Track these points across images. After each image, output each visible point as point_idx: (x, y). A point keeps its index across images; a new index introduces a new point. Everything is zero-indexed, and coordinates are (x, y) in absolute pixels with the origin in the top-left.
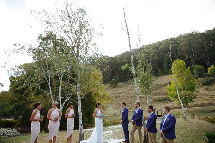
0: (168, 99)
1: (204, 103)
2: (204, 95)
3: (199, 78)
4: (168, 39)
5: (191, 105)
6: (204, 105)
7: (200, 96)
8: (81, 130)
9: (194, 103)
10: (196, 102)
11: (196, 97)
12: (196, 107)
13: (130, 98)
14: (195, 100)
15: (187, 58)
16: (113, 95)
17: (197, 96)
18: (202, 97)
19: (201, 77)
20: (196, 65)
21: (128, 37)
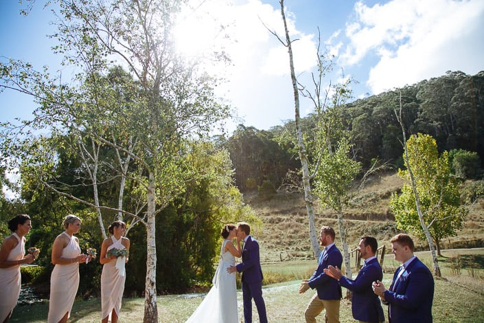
0: (393, 229)
1: (480, 240)
2: (478, 221)
3: (468, 181)
4: (394, 90)
5: (448, 242)
6: (481, 243)
7: (470, 222)
8: (151, 297)
9: (455, 239)
10: (461, 236)
11: (460, 224)
12: (460, 247)
13: (302, 224)
14: (457, 231)
15: (437, 135)
16: (265, 218)
17: (462, 223)
18: (474, 224)
19: (471, 179)
20: (458, 149)
21: (288, 54)
